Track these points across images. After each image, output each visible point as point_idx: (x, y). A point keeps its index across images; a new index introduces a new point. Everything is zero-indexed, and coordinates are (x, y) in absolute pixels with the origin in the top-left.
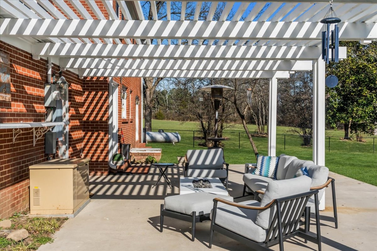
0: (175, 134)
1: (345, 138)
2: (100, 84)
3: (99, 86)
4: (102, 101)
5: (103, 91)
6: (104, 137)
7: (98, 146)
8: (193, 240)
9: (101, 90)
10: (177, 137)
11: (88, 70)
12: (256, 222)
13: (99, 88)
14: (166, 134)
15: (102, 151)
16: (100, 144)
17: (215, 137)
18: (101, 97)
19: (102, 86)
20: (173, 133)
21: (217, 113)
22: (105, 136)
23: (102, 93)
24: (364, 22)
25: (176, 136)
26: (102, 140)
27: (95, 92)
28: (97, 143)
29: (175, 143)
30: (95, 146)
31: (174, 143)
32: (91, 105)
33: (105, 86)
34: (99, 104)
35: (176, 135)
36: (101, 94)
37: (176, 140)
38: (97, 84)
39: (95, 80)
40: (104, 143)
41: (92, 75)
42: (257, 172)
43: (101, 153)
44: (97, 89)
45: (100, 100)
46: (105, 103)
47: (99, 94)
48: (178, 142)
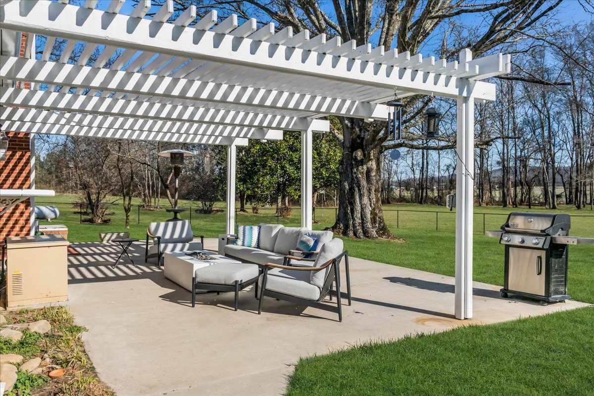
0: (51, 208)
1: (240, 211)
2: (19, 141)
3: (17, 145)
4: (21, 164)
5: (24, 151)
6: (24, 211)
7: (16, 222)
8: (236, 310)
9: (20, 149)
10: (54, 212)
11: (7, 123)
12: (312, 282)
13: (17, 147)
14: (39, 209)
15: (22, 228)
16: (19, 219)
17: (175, 208)
18: (20, 159)
19: (22, 145)
20: (49, 207)
21: (177, 181)
22: (26, 209)
23: (23, 153)
24: (368, 102)
25: (52, 211)
26: (22, 214)
27: (11, 152)
28: (14, 219)
29: (51, 219)
30: (11, 223)
31: (49, 220)
32: (5, 169)
33: (26, 145)
34: (17, 168)
35: (53, 209)
36: (20, 154)
37: (53, 216)
38: (15, 141)
39: (11, 136)
40: (24, 217)
41: (14, 129)
42: (240, 242)
43: (21, 230)
44: (15, 148)
45: (19, 162)
46: (26, 166)
47: (17, 154)
48: (56, 218)
